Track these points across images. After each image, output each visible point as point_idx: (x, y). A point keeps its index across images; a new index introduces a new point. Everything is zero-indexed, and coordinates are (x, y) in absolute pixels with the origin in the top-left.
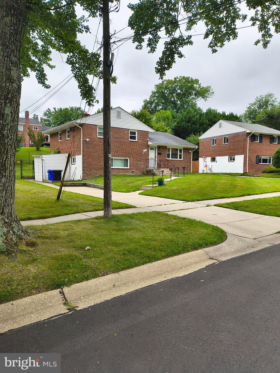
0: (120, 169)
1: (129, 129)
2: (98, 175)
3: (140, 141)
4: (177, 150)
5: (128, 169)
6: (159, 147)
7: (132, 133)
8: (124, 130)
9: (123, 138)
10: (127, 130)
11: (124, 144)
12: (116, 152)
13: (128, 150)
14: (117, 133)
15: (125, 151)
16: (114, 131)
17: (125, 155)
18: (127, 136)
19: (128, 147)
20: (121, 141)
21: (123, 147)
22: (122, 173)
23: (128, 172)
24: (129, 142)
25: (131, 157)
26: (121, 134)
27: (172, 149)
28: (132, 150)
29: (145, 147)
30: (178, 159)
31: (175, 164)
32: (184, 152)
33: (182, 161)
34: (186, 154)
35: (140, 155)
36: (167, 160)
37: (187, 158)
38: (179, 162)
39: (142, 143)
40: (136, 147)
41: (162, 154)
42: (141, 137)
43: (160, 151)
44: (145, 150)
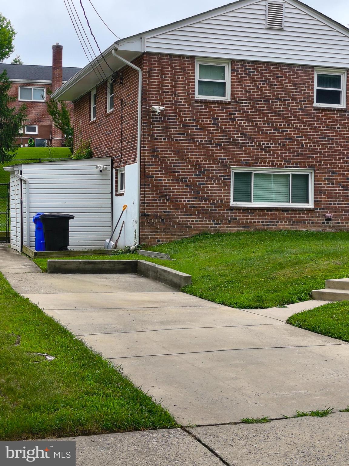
0: (277, 209)
1: (313, 67)
2: (193, 233)
5: (309, 210)
7: (324, 80)
8: (297, 70)
9: (292, 100)
10: (306, 71)
11: (295, 120)
12: (261, 149)
13: (308, 143)
14: (266, 82)
15: (298, 145)
16: (256, 75)
17: (298, 159)
18: (305, 90)
19: (310, 129)
20: (283, 108)
21: (290, 131)
22: (287, 225)
23: (307, 220)
24: (314, 113)
25: (319, 165)
26: (283, 86)
28: (326, 141)
40: (340, 131)
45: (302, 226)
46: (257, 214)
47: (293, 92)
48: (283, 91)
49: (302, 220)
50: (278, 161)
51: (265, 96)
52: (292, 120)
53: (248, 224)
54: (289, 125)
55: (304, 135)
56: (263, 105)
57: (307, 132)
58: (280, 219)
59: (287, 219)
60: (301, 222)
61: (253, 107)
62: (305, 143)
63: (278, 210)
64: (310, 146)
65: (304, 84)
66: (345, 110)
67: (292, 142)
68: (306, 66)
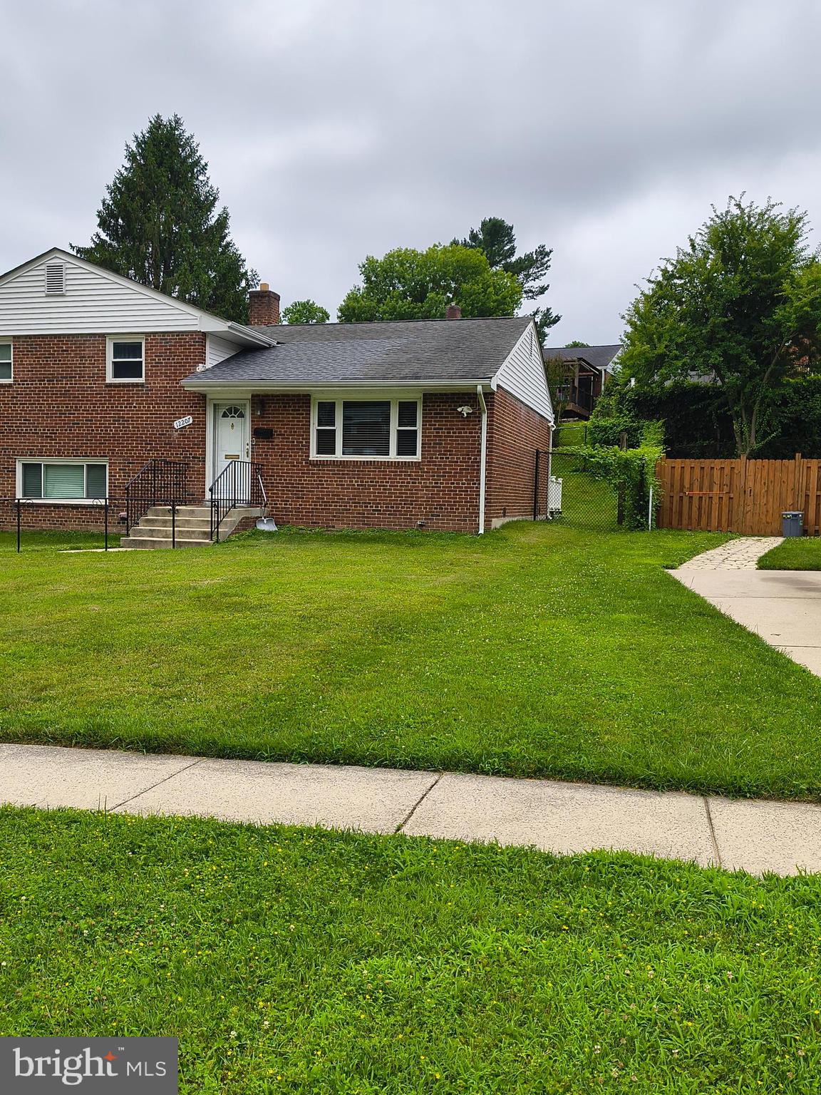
1: (103, 336)
3: (159, 383)
4: (387, 404)
5: (101, 507)
6: (263, 402)
7: (120, 349)
8: (84, 340)
9: (79, 377)
10: (95, 340)
11: (83, 401)
12: (46, 437)
13: (99, 427)
14: (50, 357)
15: (88, 430)
16: (39, 351)
17: (88, 447)
18: (94, 364)
19: (101, 410)
20: (69, 387)
21: (78, 414)
22: (76, 525)
23: (100, 519)
24: (105, 390)
25: (113, 453)
26: (69, 361)
27: (347, 405)
28: (120, 424)
29: (182, 407)
30: (390, 458)
31: (362, 485)
32: (432, 418)
33: (421, 469)
34: (442, 429)
35: (158, 444)
36: (310, 464)
37: (450, 451)
38: (392, 472)
39: (169, 390)
40: (136, 411)
41: (277, 435)
42: (162, 363)
43: (267, 421)
44: (184, 419)
45: (94, 526)
46: (43, 511)
47: (80, 367)
48: (69, 367)
49: (94, 519)
50: (64, 450)
51: (49, 374)
52: (80, 401)
53: (33, 523)
54: (76, 407)
55: (95, 417)
56: (47, 385)
57: (98, 414)
58: (69, 518)
59: (76, 518)
60: (92, 522)
61: (36, 387)
62: (95, 427)
63: (66, 507)
64: (102, 430)
65: (92, 357)
66: (142, 385)
67: (80, 427)
68: (94, 335)
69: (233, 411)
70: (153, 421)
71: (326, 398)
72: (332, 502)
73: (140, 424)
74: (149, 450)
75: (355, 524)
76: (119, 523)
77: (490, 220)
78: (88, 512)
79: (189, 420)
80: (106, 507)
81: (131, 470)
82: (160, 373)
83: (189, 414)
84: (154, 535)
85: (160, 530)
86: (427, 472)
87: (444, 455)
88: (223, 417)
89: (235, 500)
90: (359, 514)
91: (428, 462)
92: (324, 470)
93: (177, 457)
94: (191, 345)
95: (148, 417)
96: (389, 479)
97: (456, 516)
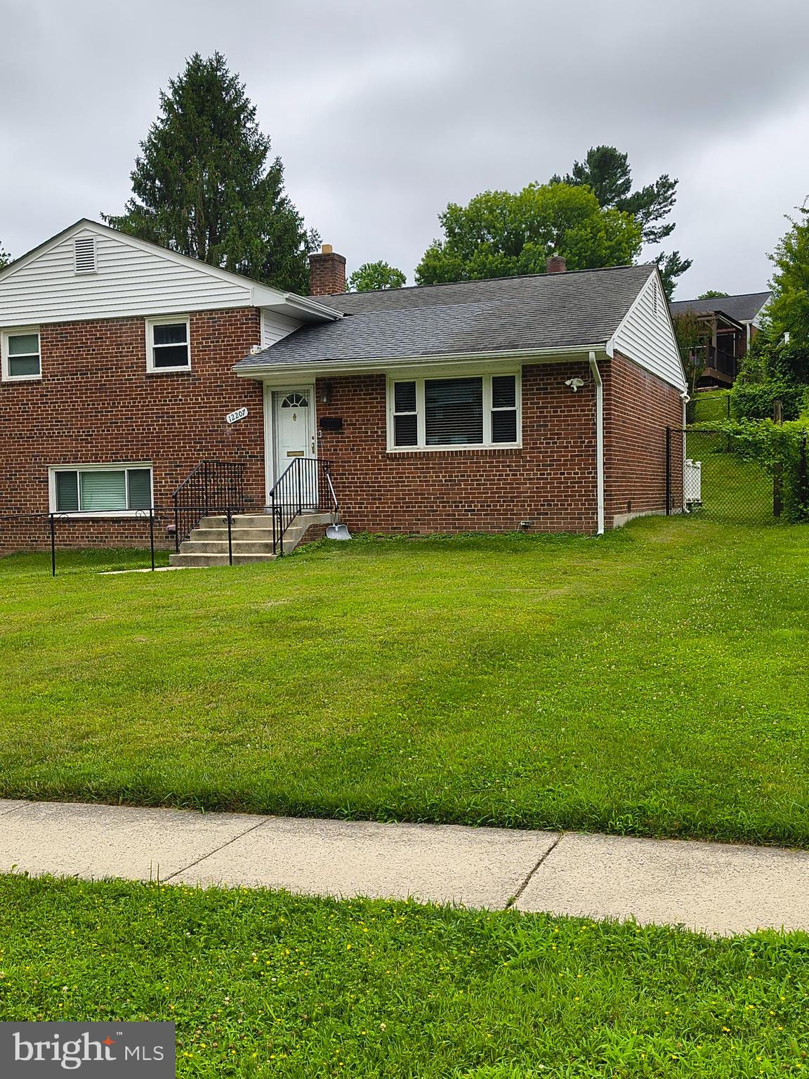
0: (104, 520)
1: (142, 318)
3: (209, 370)
4: (479, 381)
5: (146, 520)
6: (330, 387)
7: (161, 333)
8: (120, 325)
9: (116, 368)
10: (132, 324)
11: (122, 396)
12: (81, 440)
13: (141, 426)
14: (82, 347)
15: (128, 430)
16: (70, 340)
17: (129, 449)
18: (133, 352)
19: (142, 406)
20: (105, 381)
21: (116, 411)
22: (118, 541)
23: (145, 533)
24: (146, 382)
25: (157, 455)
26: (104, 350)
27: (429, 385)
28: (164, 421)
29: (235, 397)
30: (484, 446)
31: (450, 481)
32: (534, 394)
33: (522, 457)
34: (547, 407)
35: (209, 442)
36: (388, 458)
37: (557, 434)
38: (487, 463)
39: (219, 378)
40: (183, 404)
41: (348, 425)
42: (210, 346)
43: (335, 409)
44: (238, 412)
45: (138, 541)
46: (81, 526)
47: (117, 357)
48: (104, 357)
49: (138, 533)
50: (102, 454)
51: (82, 367)
52: (118, 396)
53: (69, 541)
54: (114, 403)
55: (135, 414)
56: (80, 380)
57: (138, 410)
58: (109, 533)
59: (118, 533)
60: (136, 537)
61: (68, 383)
62: (136, 426)
63: (106, 521)
64: (144, 429)
65: (130, 344)
66: (188, 374)
67: (119, 426)
68: (132, 318)
69: (296, 399)
70: (203, 415)
71: (405, 378)
72: (416, 503)
73: (187, 420)
74: (198, 450)
75: (445, 528)
76: (166, 537)
77: (598, 149)
78: (131, 526)
79: (243, 412)
80: (151, 519)
81: (179, 474)
82: (209, 358)
83: (243, 406)
84: (208, 550)
85: (215, 544)
86: (529, 461)
87: (551, 439)
88: (282, 407)
89: (300, 505)
90: (449, 515)
91: (532, 448)
92: (404, 465)
93: (232, 457)
94: (243, 324)
95: (196, 412)
96: (483, 471)
97: (568, 514)
